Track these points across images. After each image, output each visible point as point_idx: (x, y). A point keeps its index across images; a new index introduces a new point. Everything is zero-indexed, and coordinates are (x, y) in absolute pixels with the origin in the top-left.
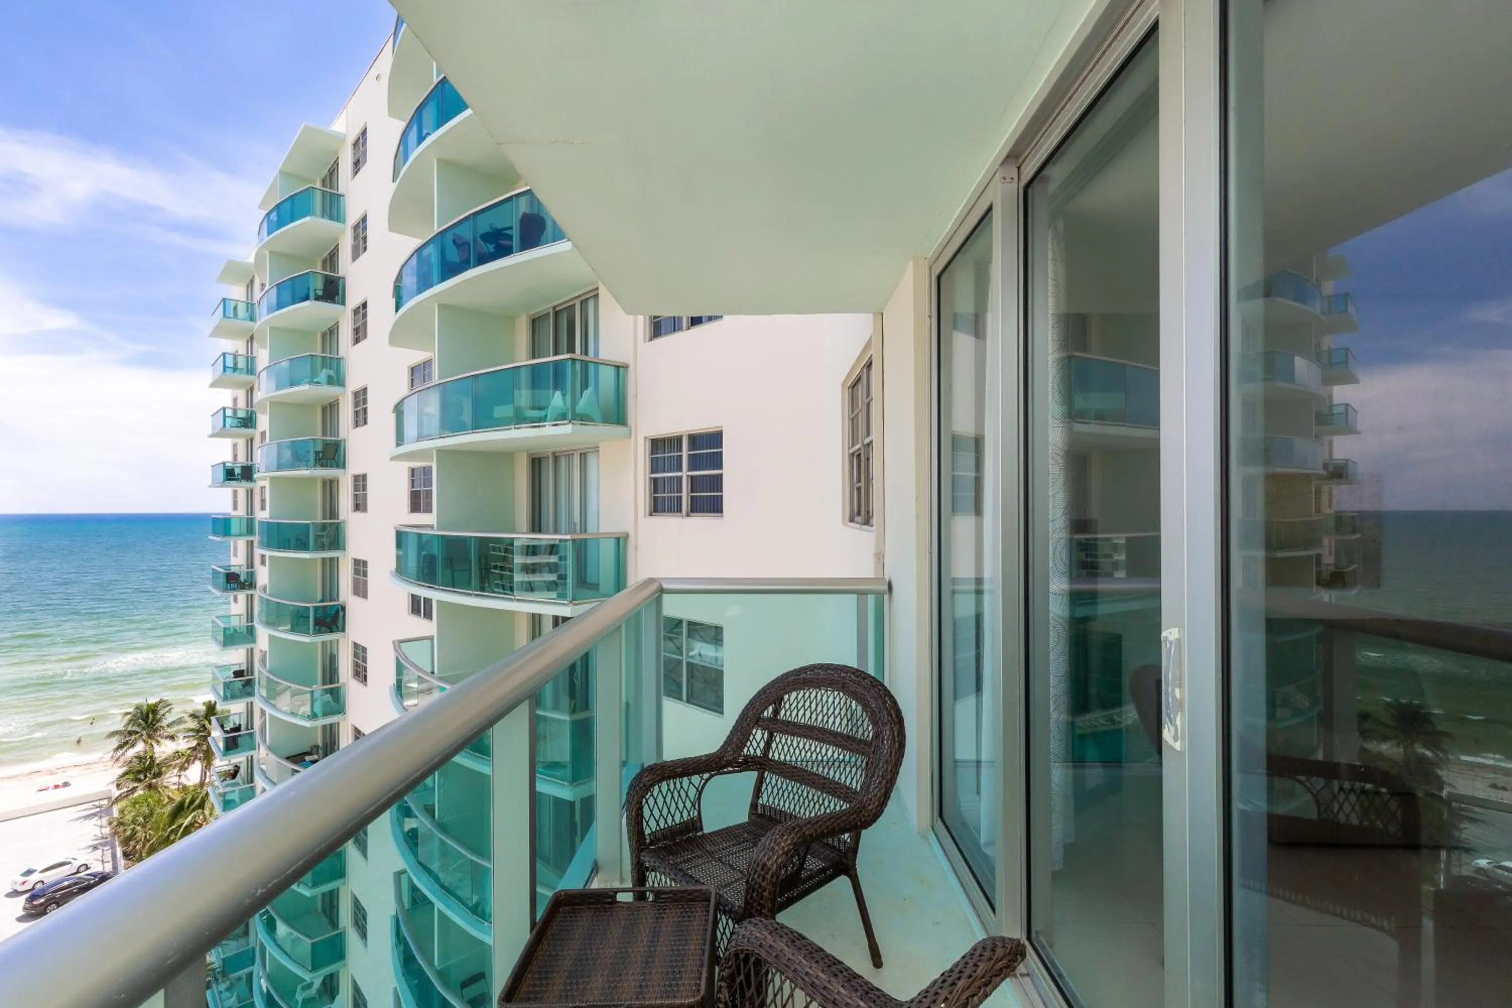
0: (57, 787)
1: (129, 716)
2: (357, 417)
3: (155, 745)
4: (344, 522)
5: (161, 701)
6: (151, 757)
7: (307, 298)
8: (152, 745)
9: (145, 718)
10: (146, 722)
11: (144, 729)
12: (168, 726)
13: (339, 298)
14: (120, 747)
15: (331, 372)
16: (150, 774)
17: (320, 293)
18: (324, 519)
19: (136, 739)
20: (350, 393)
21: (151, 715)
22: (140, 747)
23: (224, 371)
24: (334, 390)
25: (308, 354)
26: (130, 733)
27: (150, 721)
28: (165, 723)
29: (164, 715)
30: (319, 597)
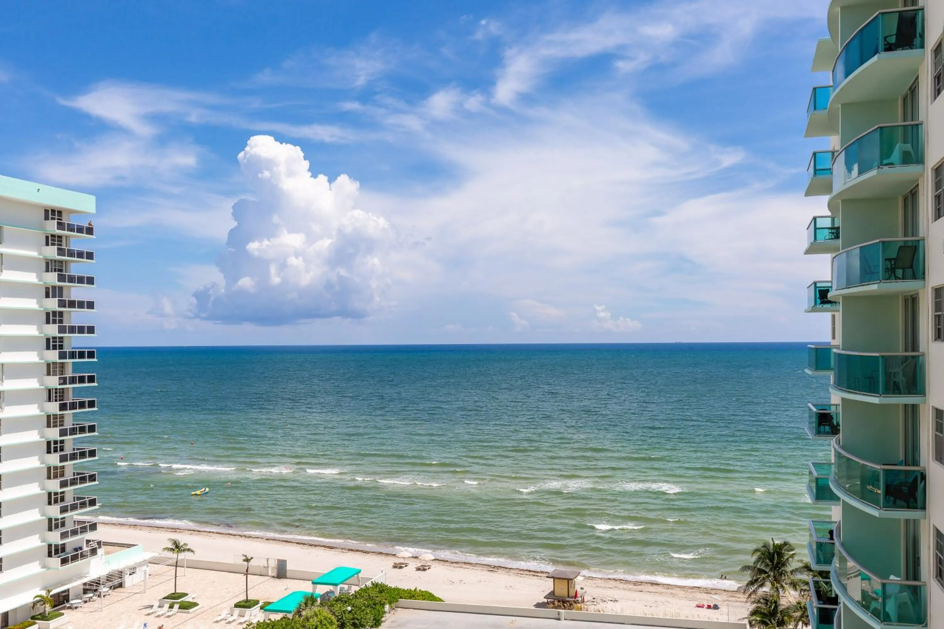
0: (709, 607)
1: (759, 554)
2: (939, 204)
3: (780, 590)
4: (923, 355)
5: (785, 544)
6: (776, 602)
7: (876, 52)
8: (777, 590)
9: (771, 557)
10: (773, 562)
11: (771, 570)
12: (792, 572)
13: (917, 41)
14: (751, 583)
15: (908, 147)
16: (775, 620)
17: (893, 40)
18: (906, 350)
19: (764, 579)
20: (930, 170)
21: (776, 556)
22: (767, 589)
23: (815, 173)
24: (911, 170)
25: (876, 127)
26: (761, 571)
27: (775, 562)
28: (789, 569)
29: (787, 559)
30: (901, 457)
